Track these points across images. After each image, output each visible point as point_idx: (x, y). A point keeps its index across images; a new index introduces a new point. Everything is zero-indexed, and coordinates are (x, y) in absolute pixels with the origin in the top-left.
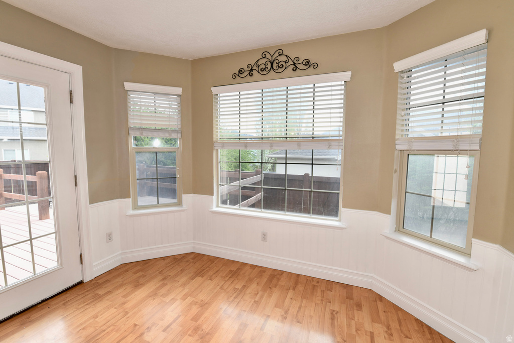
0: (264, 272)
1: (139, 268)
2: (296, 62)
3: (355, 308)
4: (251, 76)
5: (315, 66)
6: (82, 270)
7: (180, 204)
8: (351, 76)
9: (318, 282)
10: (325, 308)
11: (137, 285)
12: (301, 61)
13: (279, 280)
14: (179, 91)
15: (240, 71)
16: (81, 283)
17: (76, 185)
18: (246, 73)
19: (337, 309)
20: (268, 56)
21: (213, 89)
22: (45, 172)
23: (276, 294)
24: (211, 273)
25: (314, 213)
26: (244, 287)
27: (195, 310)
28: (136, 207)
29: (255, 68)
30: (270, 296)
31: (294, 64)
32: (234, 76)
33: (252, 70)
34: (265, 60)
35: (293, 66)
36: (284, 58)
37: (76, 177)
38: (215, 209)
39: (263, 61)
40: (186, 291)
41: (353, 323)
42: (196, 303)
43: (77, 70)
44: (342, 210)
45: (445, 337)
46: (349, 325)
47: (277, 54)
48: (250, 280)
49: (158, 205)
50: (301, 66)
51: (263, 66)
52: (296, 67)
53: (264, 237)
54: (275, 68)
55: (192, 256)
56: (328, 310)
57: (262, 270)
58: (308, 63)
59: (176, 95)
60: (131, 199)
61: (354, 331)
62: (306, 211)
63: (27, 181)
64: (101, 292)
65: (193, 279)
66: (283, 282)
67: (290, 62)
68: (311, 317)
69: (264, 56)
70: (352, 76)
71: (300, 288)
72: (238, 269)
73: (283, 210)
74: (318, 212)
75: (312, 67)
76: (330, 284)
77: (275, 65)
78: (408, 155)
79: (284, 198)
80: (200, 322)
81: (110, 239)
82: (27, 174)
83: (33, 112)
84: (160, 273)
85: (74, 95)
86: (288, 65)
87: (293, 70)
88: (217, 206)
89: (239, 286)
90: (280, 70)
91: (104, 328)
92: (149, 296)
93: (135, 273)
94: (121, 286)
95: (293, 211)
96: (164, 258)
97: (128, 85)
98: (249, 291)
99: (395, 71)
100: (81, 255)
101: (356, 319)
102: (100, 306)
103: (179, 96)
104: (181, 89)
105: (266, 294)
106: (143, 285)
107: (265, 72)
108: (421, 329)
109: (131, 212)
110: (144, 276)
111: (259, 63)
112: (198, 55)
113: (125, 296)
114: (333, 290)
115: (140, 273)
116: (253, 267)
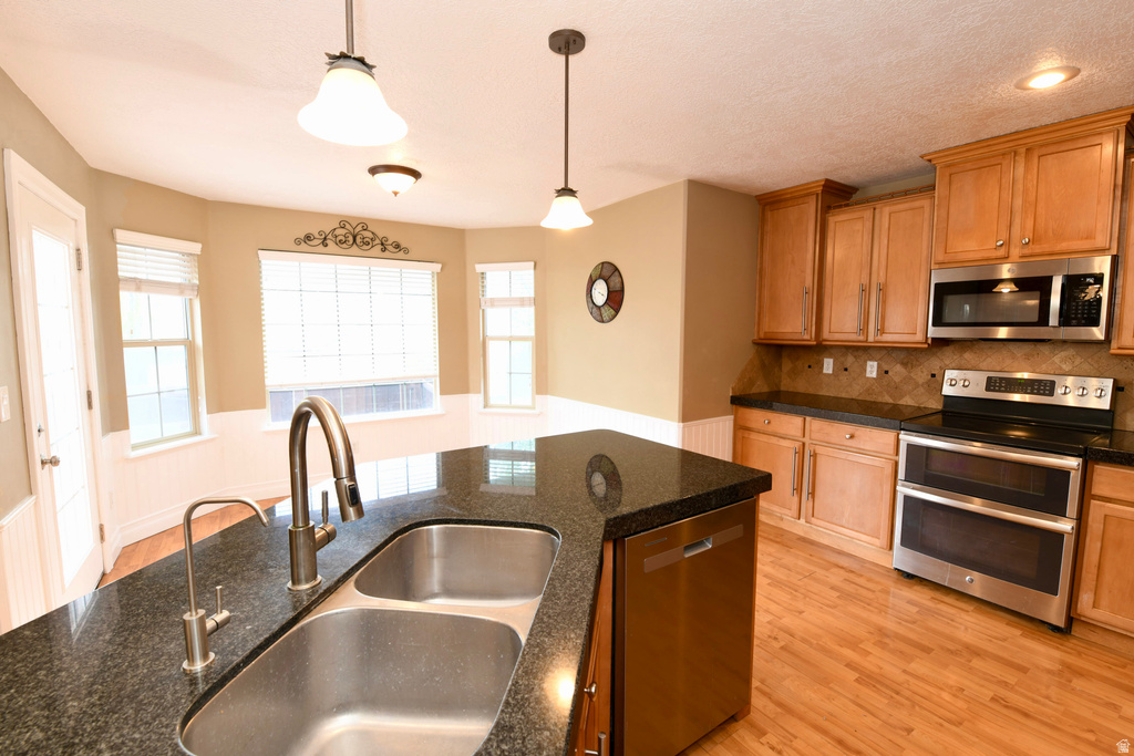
2: (384, 242)
4: (324, 246)
5: (406, 251)
6: (103, 553)
8: (442, 267)
12: (390, 242)
15: (308, 238)
16: (104, 574)
17: (90, 407)
18: (317, 241)
20: (348, 226)
21: (260, 252)
29: (330, 237)
31: (382, 244)
32: (298, 242)
33: (325, 238)
34: (344, 231)
35: (380, 247)
36: (366, 234)
37: (89, 393)
38: (268, 427)
39: (342, 231)
43: (82, 214)
47: (359, 228)
49: (164, 439)
50: (390, 248)
51: (342, 238)
52: (385, 248)
54: (358, 243)
58: (397, 246)
59: (192, 254)
67: (377, 241)
69: (343, 225)
70: (442, 269)
75: (402, 251)
77: (358, 239)
85: (82, 255)
86: (374, 243)
87: (382, 251)
88: (269, 424)
90: (366, 247)
97: (121, 235)
100: (101, 526)
103: (197, 256)
104: (200, 245)
107: (344, 245)
109: (133, 454)
111: (337, 232)
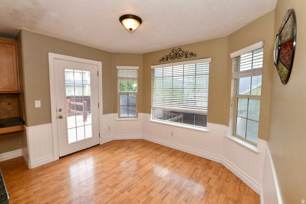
0: (171, 150)
1: (120, 142)
2: (186, 54)
3: (208, 168)
4: (167, 60)
5: (195, 55)
6: (100, 140)
7: (137, 117)
8: (211, 60)
9: (195, 157)
10: (193, 166)
11: (119, 148)
12: (189, 53)
13: (177, 153)
14: (138, 68)
15: (163, 59)
16: (99, 145)
17: (99, 107)
18: (165, 59)
19: (199, 167)
20: (175, 51)
21: (151, 66)
22: (86, 101)
23: (173, 159)
24: (148, 147)
25: (195, 125)
26: (160, 154)
27: (138, 158)
28: (119, 117)
29: (169, 57)
30: (170, 159)
31: (186, 55)
32: (160, 61)
33: (168, 58)
34: (173, 53)
35: (185, 56)
36: (181, 52)
37: (99, 104)
38: (151, 120)
39: (172, 54)
40: (136, 152)
41: (204, 173)
42: (139, 157)
43: (100, 64)
44: (208, 124)
45: (247, 185)
46: (201, 174)
47: (178, 50)
48: (164, 152)
49: (128, 117)
50: (189, 56)
51: (172, 56)
52: (187, 56)
53: (172, 134)
54: (177, 57)
55: (141, 140)
56: (194, 167)
57: (170, 149)
58: (192, 54)
59: (136, 70)
60: (118, 114)
61: (202, 175)
62: (192, 123)
63: (76, 105)
64: (106, 148)
65: (140, 149)
66: (178, 155)
68: (185, 168)
69: (173, 51)
71: (185, 158)
72: (160, 147)
73: (193, 124)
74: (197, 124)
75: (193, 56)
76: (200, 159)
77: (177, 55)
78: (238, 98)
79: (194, 118)
80: (139, 162)
81: (110, 129)
82: (76, 102)
83: (79, 73)
84: (127, 145)
85: (99, 73)
86: (183, 55)
87: (185, 58)
88: (153, 119)
89: (158, 153)
90: (180, 58)
91: (106, 159)
92: (122, 152)
93: (118, 144)
94: (113, 147)
95: (186, 123)
96: (130, 140)
97: (118, 67)
98: (162, 156)
99: (231, 58)
100: (99, 134)
101: (206, 172)
102: (105, 152)
103: (138, 70)
104: (138, 67)
105: (169, 158)
106: (121, 148)
107: (173, 59)
108: (237, 181)
109: (118, 119)
110: (121, 145)
111: (171, 55)
112: (145, 52)
113: (114, 151)
114: (201, 161)
115: (120, 144)
116: (167, 147)
